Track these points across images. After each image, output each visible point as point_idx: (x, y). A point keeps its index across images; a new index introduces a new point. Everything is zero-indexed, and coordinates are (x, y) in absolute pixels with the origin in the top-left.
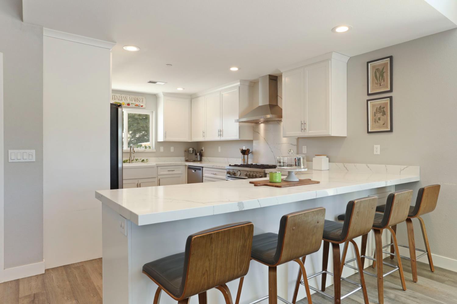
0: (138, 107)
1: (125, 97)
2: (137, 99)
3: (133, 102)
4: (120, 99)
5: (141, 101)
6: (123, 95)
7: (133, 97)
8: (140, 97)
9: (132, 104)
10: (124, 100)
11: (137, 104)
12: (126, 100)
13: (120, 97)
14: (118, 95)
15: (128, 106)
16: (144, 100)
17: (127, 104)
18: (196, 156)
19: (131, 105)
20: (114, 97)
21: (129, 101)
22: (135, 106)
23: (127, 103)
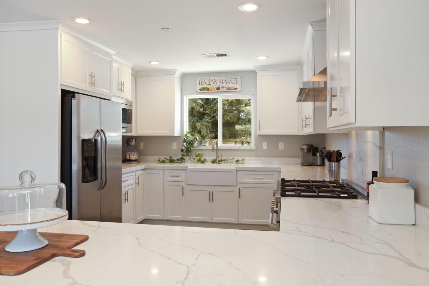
0: (230, 90)
1: (214, 80)
2: (229, 80)
3: (225, 85)
4: (208, 83)
5: (235, 82)
6: (211, 78)
7: (224, 78)
8: (234, 77)
9: (222, 87)
10: (212, 84)
11: (229, 86)
12: (215, 83)
13: (208, 80)
14: (205, 78)
15: (218, 91)
16: (239, 80)
17: (216, 89)
18: (314, 157)
19: (221, 89)
20: (201, 81)
21: (218, 85)
22: (227, 89)
23: (216, 86)
